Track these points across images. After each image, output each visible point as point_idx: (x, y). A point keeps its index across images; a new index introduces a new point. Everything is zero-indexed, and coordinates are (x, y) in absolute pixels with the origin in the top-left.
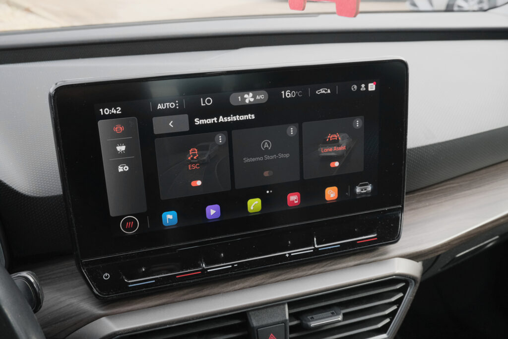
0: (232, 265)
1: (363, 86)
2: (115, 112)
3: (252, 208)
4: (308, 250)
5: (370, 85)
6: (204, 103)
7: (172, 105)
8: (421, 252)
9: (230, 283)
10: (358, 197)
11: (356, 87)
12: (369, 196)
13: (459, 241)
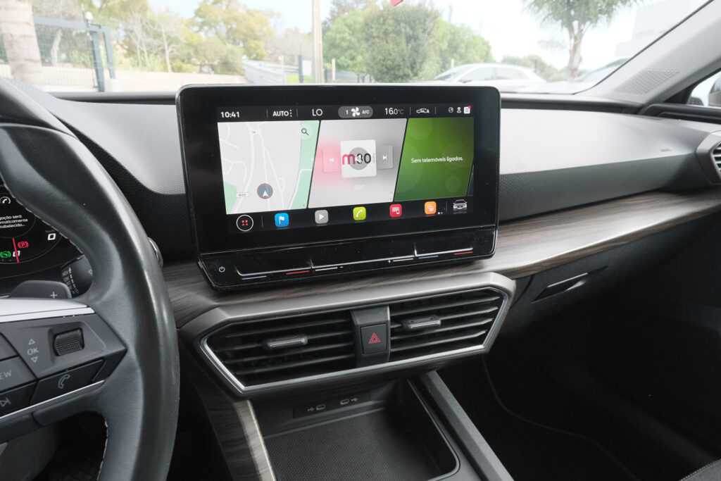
0: (338, 267)
1: (459, 108)
2: (235, 116)
3: (357, 216)
4: (409, 257)
5: (465, 108)
6: (315, 113)
7: (286, 113)
8: (514, 269)
9: (336, 285)
10: (455, 213)
11: (452, 109)
12: (465, 212)
13: (549, 263)
